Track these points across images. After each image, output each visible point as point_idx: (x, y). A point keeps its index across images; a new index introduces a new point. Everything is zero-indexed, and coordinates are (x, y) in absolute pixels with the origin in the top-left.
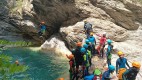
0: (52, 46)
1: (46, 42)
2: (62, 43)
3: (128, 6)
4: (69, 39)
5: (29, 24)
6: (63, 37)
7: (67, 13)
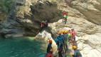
0: (43, 37)
1: (40, 34)
4: (53, 32)
5: (29, 21)
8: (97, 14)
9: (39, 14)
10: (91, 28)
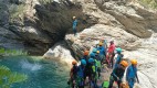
0: (56, 55)
1: (50, 51)
2: (67, 52)
3: (139, 11)
4: (75, 47)
5: (32, 30)
6: (68, 45)
8: (139, 22)
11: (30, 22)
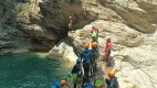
0: (60, 52)
3: (141, 5)
6: (70, 42)
7: (76, 15)
8: (142, 16)
9: (53, 17)
10: (134, 37)
11: (35, 20)
